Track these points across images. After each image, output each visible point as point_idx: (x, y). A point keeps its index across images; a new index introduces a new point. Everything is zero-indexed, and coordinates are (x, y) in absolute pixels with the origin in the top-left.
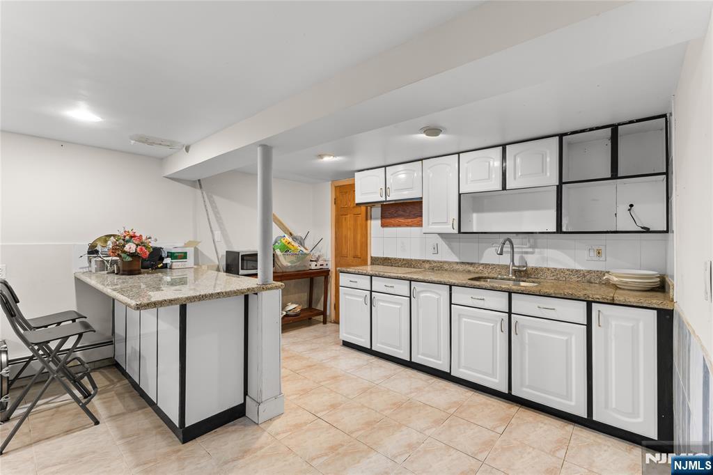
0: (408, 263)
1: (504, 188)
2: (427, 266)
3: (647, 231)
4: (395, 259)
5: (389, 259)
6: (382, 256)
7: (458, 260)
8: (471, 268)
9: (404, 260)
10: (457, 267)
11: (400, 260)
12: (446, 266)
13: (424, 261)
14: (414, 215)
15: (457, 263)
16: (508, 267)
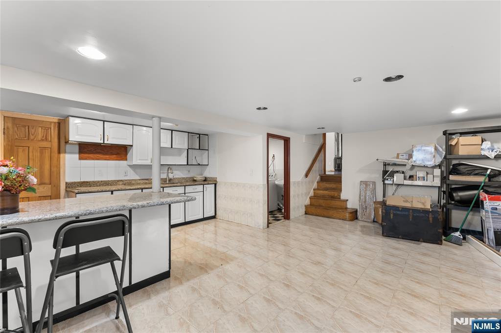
0: (106, 183)
1: (172, 147)
2: (121, 183)
3: (199, 165)
4: (93, 182)
5: (87, 182)
6: (79, 181)
7: (139, 178)
8: (147, 181)
9: (102, 181)
10: (139, 182)
11: (98, 182)
12: (133, 182)
13: (118, 181)
14: (111, 153)
15: (140, 180)
16: (166, 179)
